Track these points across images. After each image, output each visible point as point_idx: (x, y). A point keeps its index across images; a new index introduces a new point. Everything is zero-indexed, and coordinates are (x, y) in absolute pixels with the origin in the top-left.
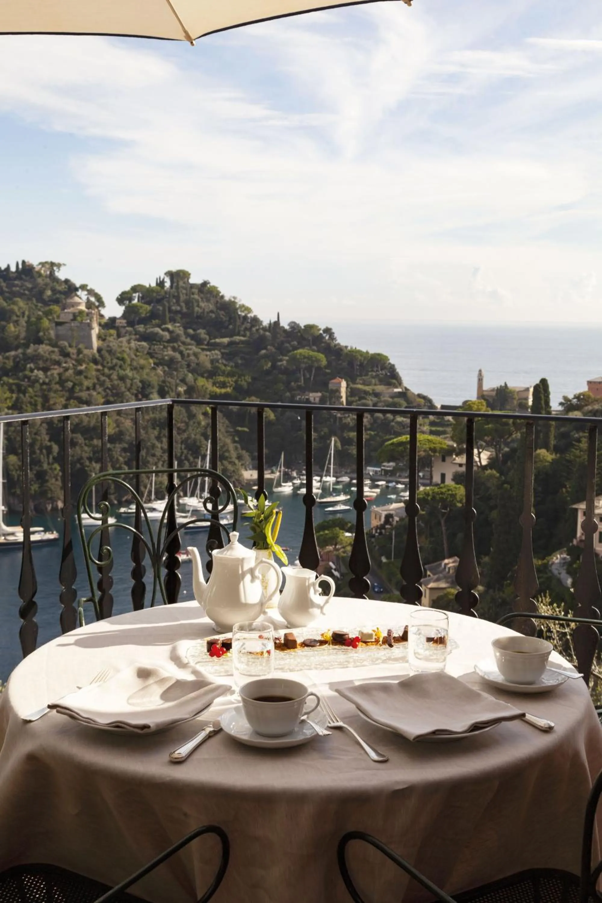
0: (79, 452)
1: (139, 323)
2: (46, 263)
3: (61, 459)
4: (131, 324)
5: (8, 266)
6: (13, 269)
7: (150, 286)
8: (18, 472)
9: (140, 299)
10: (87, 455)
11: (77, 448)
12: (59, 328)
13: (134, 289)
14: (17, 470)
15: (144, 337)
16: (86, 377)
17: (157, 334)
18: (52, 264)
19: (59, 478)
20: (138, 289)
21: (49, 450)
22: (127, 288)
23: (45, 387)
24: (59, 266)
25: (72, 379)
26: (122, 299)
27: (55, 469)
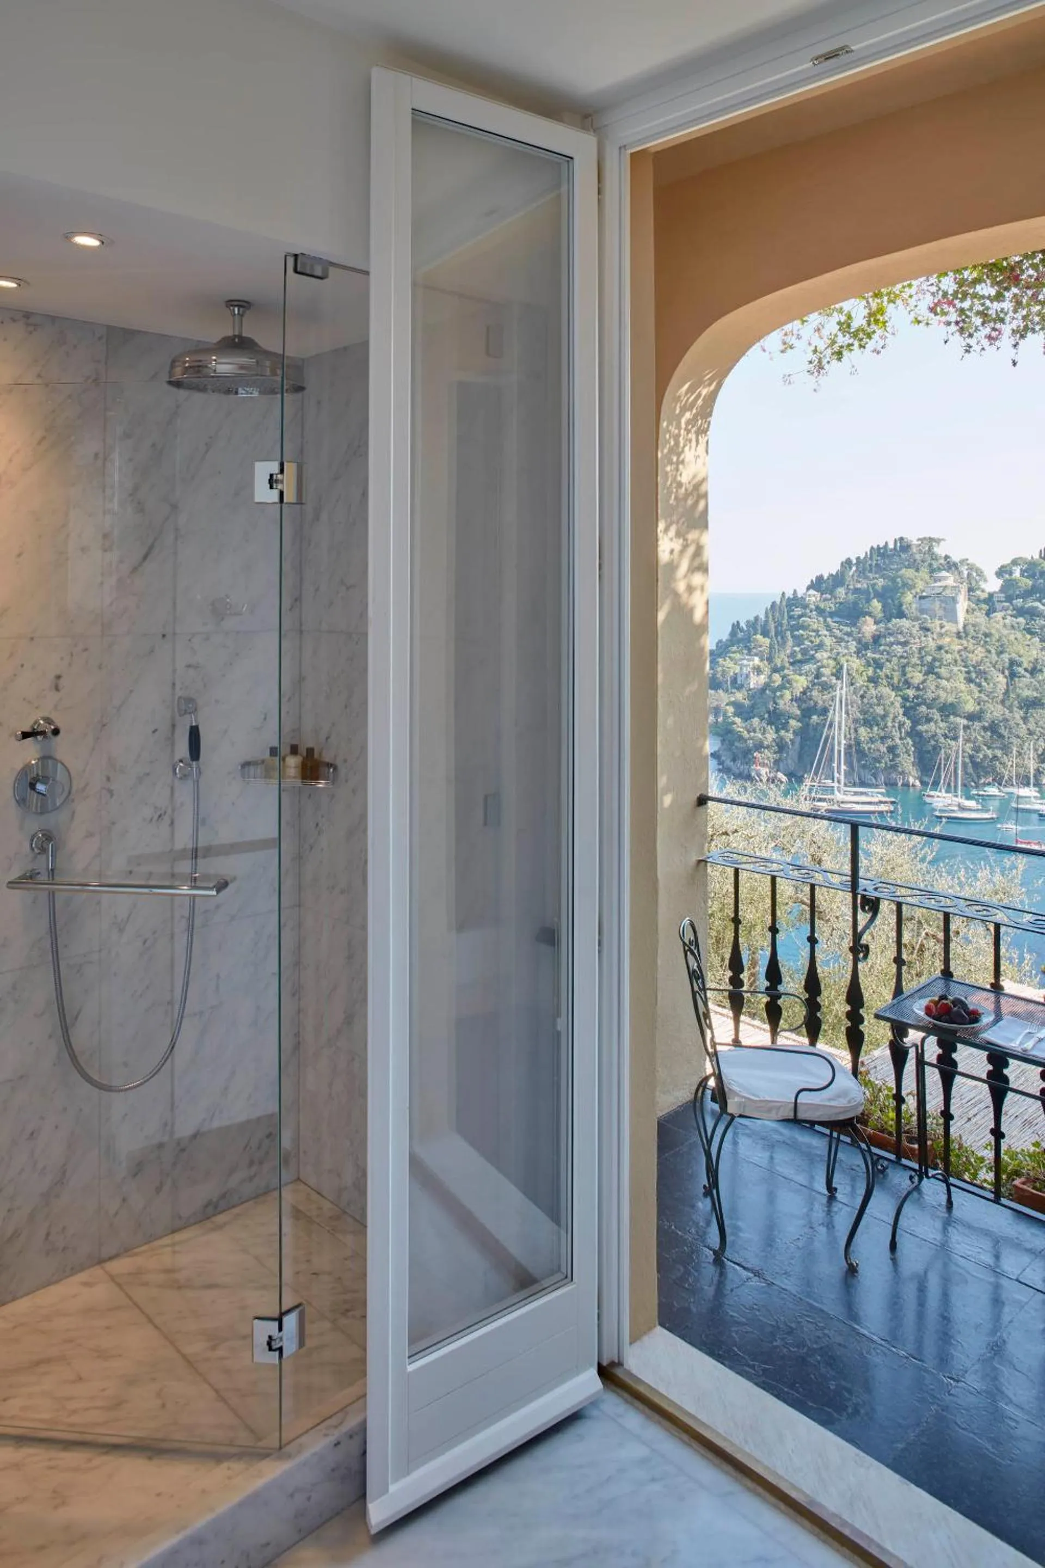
0: (934, 728)
1: (1018, 597)
2: (925, 538)
3: (913, 733)
4: (1009, 599)
5: (886, 543)
6: (891, 546)
7: (1032, 557)
8: (869, 745)
9: (1022, 572)
10: (942, 731)
11: (932, 724)
12: (923, 601)
13: (1015, 562)
14: (868, 743)
15: (1020, 612)
16: (947, 652)
17: (1037, 608)
18: (931, 540)
19: (911, 753)
20: (1019, 562)
21: (901, 725)
22: (1008, 561)
23: (902, 660)
24: (938, 541)
25: (933, 653)
26: (1000, 573)
27: (908, 743)
